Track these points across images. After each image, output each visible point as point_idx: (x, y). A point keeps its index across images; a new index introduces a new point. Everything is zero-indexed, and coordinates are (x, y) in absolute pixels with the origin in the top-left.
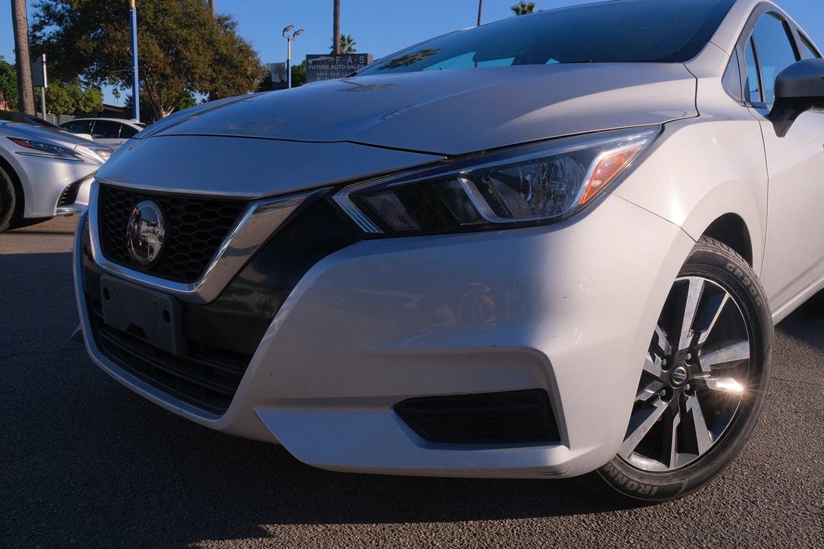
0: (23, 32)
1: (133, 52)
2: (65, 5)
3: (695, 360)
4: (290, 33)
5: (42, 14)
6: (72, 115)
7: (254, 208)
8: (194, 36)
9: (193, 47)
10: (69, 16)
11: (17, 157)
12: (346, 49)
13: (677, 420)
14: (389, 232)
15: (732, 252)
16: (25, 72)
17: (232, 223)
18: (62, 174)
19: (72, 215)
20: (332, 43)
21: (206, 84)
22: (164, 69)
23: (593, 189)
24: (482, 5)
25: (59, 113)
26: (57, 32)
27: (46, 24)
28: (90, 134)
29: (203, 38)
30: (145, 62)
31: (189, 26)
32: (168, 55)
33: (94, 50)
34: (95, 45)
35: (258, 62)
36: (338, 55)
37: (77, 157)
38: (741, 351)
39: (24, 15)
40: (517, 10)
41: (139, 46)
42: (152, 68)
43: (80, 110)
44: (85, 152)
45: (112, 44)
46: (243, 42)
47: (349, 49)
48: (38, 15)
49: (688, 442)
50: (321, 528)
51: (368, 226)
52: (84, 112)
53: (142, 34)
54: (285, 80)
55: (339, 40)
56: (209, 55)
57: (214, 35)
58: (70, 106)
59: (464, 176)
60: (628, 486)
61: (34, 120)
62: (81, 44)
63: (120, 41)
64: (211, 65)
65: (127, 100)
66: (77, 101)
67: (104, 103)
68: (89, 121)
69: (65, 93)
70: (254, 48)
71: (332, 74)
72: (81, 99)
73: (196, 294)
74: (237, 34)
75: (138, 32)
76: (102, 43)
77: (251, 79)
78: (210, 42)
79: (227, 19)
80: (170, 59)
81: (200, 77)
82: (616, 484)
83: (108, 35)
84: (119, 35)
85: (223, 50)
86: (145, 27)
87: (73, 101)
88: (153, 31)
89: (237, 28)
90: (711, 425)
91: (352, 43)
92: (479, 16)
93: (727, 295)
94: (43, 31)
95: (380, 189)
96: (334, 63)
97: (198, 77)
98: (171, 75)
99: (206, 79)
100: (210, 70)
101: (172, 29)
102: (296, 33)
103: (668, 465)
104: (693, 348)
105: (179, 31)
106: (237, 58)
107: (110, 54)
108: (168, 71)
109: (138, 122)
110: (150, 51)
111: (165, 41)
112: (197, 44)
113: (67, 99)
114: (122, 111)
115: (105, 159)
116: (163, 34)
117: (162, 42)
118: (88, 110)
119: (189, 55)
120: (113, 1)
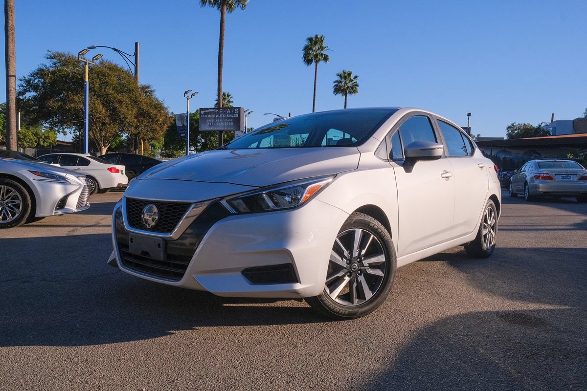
0: (13, 97)
1: (85, 109)
2: (40, 79)
3: (361, 261)
4: (189, 94)
5: (24, 85)
6: (34, 148)
7: (193, 206)
8: (125, 98)
9: (125, 105)
10: (43, 87)
11: (34, 182)
12: (226, 101)
13: (355, 285)
14: (239, 213)
15: (373, 219)
16: (12, 123)
17: (185, 211)
18: (58, 191)
19: (63, 215)
20: (217, 97)
21: (133, 129)
22: (105, 120)
23: (307, 197)
24: (317, 73)
25: (25, 147)
26: (34, 96)
27: (27, 91)
28: (57, 163)
29: (131, 99)
30: (92, 115)
31: (122, 92)
32: (107, 110)
33: (58, 108)
34: (60, 103)
35: (167, 113)
36: (221, 108)
37: (67, 181)
38: (381, 258)
39: (14, 87)
40: (340, 76)
41: (89, 105)
42: (96, 118)
43: (40, 145)
44: (70, 177)
45: (71, 103)
46: (158, 101)
47: (229, 101)
48: (22, 86)
49: (361, 295)
50: (216, 327)
51: (233, 211)
52: (43, 146)
53: (92, 98)
54: (186, 125)
55: (222, 96)
56: (135, 110)
57: (138, 97)
58: (34, 142)
59: (265, 194)
60: (335, 310)
61: (23, 155)
62: (51, 103)
63: (76, 101)
64: (136, 117)
65: (73, 137)
66: (39, 139)
67: (57, 139)
68: (57, 155)
69: (30, 133)
70: (165, 105)
71: (217, 120)
72: (41, 137)
73: (171, 237)
74: (154, 96)
75: (89, 96)
76: (64, 103)
78: (135, 102)
79: (148, 87)
80: (108, 113)
81: (129, 124)
82: (330, 308)
83: (68, 98)
84: (76, 98)
85: (144, 107)
86: (93, 93)
87: (36, 139)
88: (99, 96)
89: (154, 93)
90: (372, 288)
91: (230, 97)
93: (372, 236)
94: (24, 96)
95: (237, 198)
96: (218, 113)
97: (127, 124)
98: (109, 123)
99: (132, 126)
100: (135, 120)
101: (111, 94)
102: (193, 95)
103: (353, 304)
104: (359, 256)
105: (115, 95)
106: (153, 112)
107: (70, 109)
108: (107, 120)
109: (89, 155)
110: (95, 109)
111: (106, 101)
112: (127, 104)
113: (32, 137)
114: (70, 145)
115: (82, 181)
116: (105, 98)
117: (104, 102)
118: (46, 144)
119: (122, 110)
120: (73, 77)
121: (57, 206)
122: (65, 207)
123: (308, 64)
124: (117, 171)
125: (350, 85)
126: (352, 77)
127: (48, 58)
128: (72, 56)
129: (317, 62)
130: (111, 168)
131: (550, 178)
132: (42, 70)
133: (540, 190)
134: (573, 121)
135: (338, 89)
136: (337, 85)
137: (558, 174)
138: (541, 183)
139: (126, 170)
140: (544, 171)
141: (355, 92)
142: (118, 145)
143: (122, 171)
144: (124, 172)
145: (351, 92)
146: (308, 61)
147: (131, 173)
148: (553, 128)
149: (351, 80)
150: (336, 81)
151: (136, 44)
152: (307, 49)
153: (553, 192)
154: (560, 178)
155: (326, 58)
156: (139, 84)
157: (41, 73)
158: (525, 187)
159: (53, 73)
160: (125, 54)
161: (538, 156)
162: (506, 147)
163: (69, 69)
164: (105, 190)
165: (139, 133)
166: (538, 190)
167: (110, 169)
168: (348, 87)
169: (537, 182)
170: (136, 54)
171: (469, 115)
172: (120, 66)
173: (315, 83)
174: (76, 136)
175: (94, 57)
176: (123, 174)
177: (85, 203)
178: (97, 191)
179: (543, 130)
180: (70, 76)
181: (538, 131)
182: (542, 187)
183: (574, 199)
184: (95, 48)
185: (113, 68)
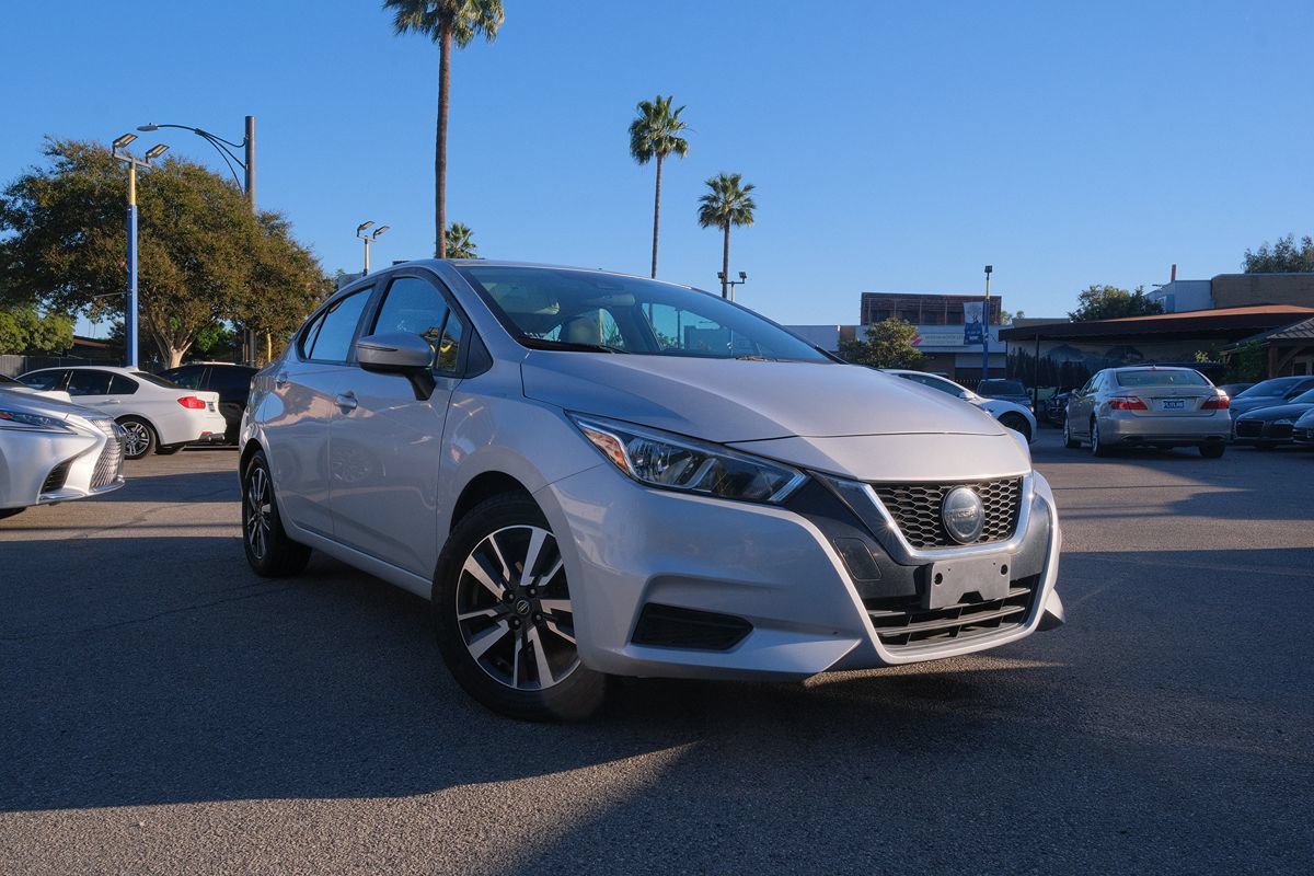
1: (131, 268)
2: (27, 201)
4: (369, 231)
6: (20, 354)
8: (223, 242)
9: (223, 257)
10: (34, 217)
12: (460, 243)
18: (45, 452)
19: (58, 503)
21: (240, 310)
22: (178, 290)
24: (661, 181)
26: (14, 239)
28: (64, 390)
29: (236, 244)
30: (148, 281)
31: (216, 227)
32: (182, 269)
33: (71, 266)
34: (73, 258)
35: (319, 273)
37: (69, 429)
40: (714, 185)
41: (139, 257)
42: (158, 288)
43: (35, 347)
45: (98, 257)
46: (298, 248)
47: (466, 244)
52: (42, 349)
53: (145, 241)
56: (247, 268)
57: (253, 239)
58: (19, 341)
62: (51, 256)
63: (110, 252)
64: (248, 282)
65: (112, 329)
66: (32, 334)
67: (74, 334)
68: (65, 371)
69: (12, 322)
70: (313, 256)
72: (37, 330)
74: (288, 236)
75: (139, 237)
76: (84, 255)
77: (311, 299)
78: (246, 250)
79: (276, 217)
80: (185, 276)
81: (233, 300)
83: (93, 242)
84: (110, 243)
85: (267, 260)
86: (149, 231)
87: (25, 333)
88: (162, 237)
89: (289, 230)
91: (469, 234)
92: (657, 195)
97: (228, 300)
98: (188, 296)
99: (240, 302)
100: (248, 291)
101: (191, 233)
102: (377, 232)
105: (200, 236)
106: (288, 269)
107: (96, 271)
108: (183, 292)
109: (137, 370)
110: (156, 266)
111: (180, 250)
112: (228, 254)
113: (15, 330)
114: (104, 345)
115: (105, 429)
116: (177, 240)
117: (175, 250)
118: (48, 346)
119: (216, 269)
120: (103, 195)
121: (46, 484)
122: (65, 486)
123: (642, 161)
124: (200, 405)
125: (736, 205)
126: (741, 187)
127: (47, 154)
128: (101, 147)
129: (660, 155)
130: (186, 399)
131: (1140, 406)
132: (31, 180)
133: (1121, 432)
134: (1211, 282)
135: (710, 215)
136: (706, 206)
137: (1156, 398)
138: (1123, 416)
139: (221, 401)
140: (1131, 393)
141: (748, 220)
142: (216, 345)
143: (211, 404)
144: (216, 405)
145: (737, 221)
146: (642, 155)
147: (234, 408)
148: (1168, 296)
149: (739, 195)
150: (705, 198)
151: (248, 119)
152: (639, 130)
153: (1151, 436)
154: (1161, 405)
155: (680, 148)
156: (256, 211)
157: (28, 186)
158: (1092, 427)
159: (58, 185)
160: (222, 143)
161: (1138, 357)
162: (1068, 339)
163: (94, 178)
164: (175, 448)
165: (256, 318)
166: (1116, 432)
167: (184, 401)
168: (731, 211)
169: (1114, 415)
170: (248, 143)
171: (989, 270)
172: (211, 170)
173: (657, 201)
174: (118, 325)
175: (150, 151)
176: (213, 410)
177: (112, 477)
178: (154, 449)
179: (1148, 301)
180: (96, 192)
181: (1136, 303)
182: (1127, 426)
183: (1196, 451)
184: (155, 128)
185: (194, 175)
